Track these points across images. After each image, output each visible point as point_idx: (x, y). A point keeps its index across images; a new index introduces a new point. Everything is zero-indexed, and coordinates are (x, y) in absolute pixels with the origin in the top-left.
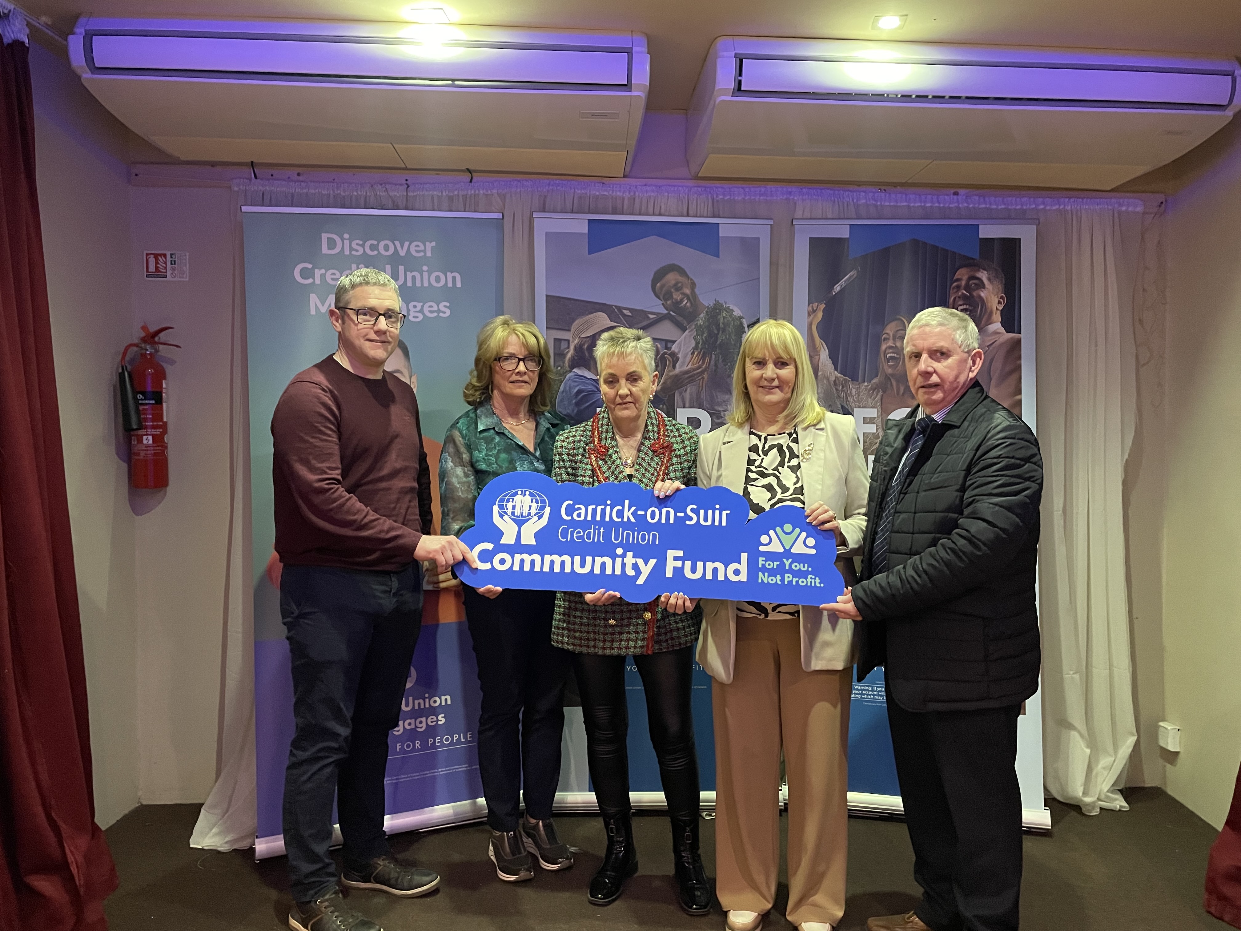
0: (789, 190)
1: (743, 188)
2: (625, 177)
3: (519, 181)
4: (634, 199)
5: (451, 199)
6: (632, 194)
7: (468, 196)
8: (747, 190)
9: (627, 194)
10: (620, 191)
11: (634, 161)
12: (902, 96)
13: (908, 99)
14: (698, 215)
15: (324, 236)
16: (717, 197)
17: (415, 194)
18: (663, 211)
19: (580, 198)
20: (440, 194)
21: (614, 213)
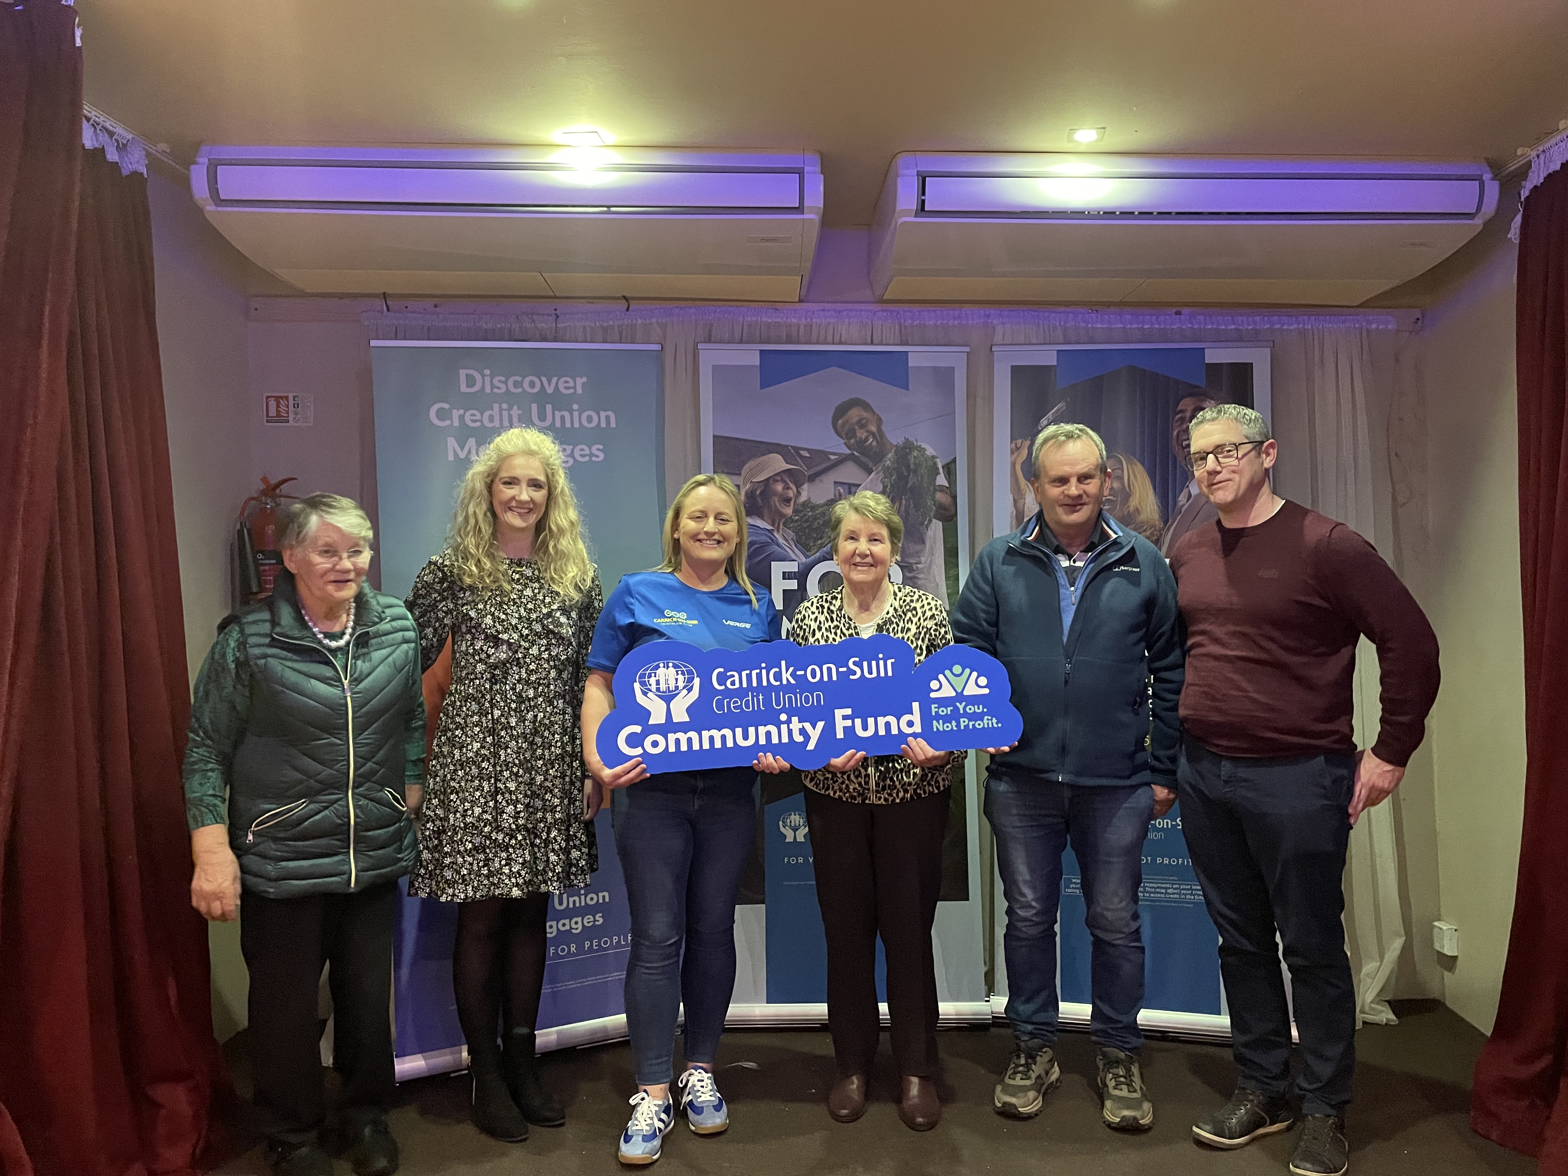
0: (987, 313)
1: (934, 311)
2: (800, 301)
3: (681, 308)
4: (811, 325)
5: (605, 330)
6: (809, 320)
7: (624, 327)
8: (939, 313)
9: (803, 320)
10: (795, 317)
11: (810, 283)
12: (1104, 213)
13: (1112, 216)
14: (884, 342)
15: (463, 373)
16: (905, 321)
17: (566, 325)
18: (843, 340)
19: (750, 325)
20: (593, 325)
21: (789, 341)
